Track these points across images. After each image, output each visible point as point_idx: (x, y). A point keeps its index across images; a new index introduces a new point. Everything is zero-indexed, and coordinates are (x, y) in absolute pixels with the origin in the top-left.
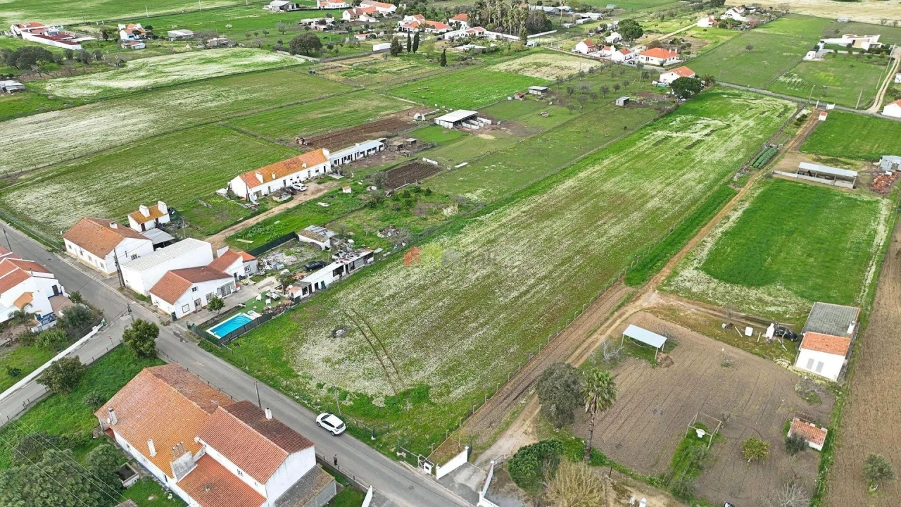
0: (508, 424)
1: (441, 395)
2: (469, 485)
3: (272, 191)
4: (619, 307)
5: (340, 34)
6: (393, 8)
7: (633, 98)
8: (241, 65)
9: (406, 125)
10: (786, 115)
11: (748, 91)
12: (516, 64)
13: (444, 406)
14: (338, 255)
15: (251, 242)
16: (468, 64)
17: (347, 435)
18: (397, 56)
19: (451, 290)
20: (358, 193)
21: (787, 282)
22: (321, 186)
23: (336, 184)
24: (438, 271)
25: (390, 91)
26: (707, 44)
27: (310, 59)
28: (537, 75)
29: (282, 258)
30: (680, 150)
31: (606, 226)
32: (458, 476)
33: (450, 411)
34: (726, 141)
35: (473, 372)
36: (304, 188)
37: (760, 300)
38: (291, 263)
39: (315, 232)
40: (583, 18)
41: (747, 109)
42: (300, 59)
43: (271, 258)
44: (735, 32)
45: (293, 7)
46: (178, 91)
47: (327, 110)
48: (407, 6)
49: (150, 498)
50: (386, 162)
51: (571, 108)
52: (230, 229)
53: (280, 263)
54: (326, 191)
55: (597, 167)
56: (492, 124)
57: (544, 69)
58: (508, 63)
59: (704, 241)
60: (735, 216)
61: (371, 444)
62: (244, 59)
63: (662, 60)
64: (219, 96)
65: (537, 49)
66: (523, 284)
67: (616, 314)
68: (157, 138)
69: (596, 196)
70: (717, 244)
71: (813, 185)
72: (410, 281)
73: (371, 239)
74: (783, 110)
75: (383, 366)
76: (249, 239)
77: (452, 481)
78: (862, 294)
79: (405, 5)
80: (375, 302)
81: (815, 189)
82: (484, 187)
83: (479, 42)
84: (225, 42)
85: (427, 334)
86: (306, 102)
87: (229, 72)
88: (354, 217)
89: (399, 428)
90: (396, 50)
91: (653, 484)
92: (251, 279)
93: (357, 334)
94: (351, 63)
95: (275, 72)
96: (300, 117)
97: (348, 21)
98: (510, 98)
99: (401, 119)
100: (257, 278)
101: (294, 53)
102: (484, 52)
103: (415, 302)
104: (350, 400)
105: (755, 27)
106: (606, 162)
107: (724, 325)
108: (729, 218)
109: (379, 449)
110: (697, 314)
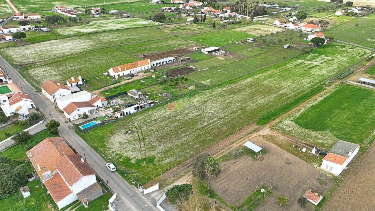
0: (181, 176)
1: (159, 161)
2: (156, 198)
3: (125, 74)
4: (249, 133)
5: (176, 14)
6: (201, 4)
7: (292, 45)
8: (133, 25)
9: (189, 52)
10: (364, 56)
11: (349, 44)
12: (245, 29)
13: (159, 166)
14: (140, 102)
15: (109, 94)
16: (225, 28)
17: (116, 173)
18: (196, 23)
19: (180, 120)
20: (158, 78)
21: (333, 130)
22: (145, 74)
23: (151, 73)
24: (178, 112)
25: (187, 38)
26: (337, 23)
27: (160, 23)
28: (253, 34)
29: (119, 101)
30: (306, 69)
31: (258, 99)
32: (153, 194)
33: (160, 168)
34: (330, 66)
35: (176, 154)
36: (137, 75)
37: (316, 137)
38: (121, 104)
39: (134, 92)
40: (283, 10)
41: (346, 52)
42: (156, 23)
43: (114, 101)
44: (353, 18)
45: (161, 2)
46: (104, 34)
47: (159, 44)
48: (207, 3)
49: (36, 187)
50: (174, 66)
51: (262, 48)
52: (104, 88)
53: (117, 103)
54: (146, 76)
55: (264, 74)
56: (225, 53)
57: (257, 31)
58: (242, 28)
59: (301, 109)
60: (319, 99)
61: (124, 177)
62: (134, 22)
63: (312, 29)
64: (119, 37)
65: (258, 22)
66: (211, 120)
67: (247, 136)
68: (90, 52)
69: (259, 86)
70: (306, 111)
71: (364, 88)
72: (165, 115)
73: (156, 96)
74: (363, 54)
75: (141, 147)
76: (109, 93)
77: (150, 196)
78: (368, 139)
79: (206, 3)
80: (147, 122)
81: (365, 90)
82: (211, 79)
83: (233, 19)
84: (129, 16)
85: (163, 136)
86: (152, 40)
87: (126, 27)
88: (153, 88)
89: (137, 172)
90: (196, 21)
91: (233, 209)
92: (104, 108)
93: (135, 134)
94: (176, 26)
95: (144, 28)
96: (147, 47)
97: (181, 9)
98: (237, 43)
99: (188, 49)
100: (106, 108)
101: (154, 21)
102: (233, 23)
103: (164, 123)
104: (123, 159)
105: (364, 16)
106: (269, 72)
107: (293, 146)
108: (316, 100)
109: (126, 180)
110: (283, 140)
